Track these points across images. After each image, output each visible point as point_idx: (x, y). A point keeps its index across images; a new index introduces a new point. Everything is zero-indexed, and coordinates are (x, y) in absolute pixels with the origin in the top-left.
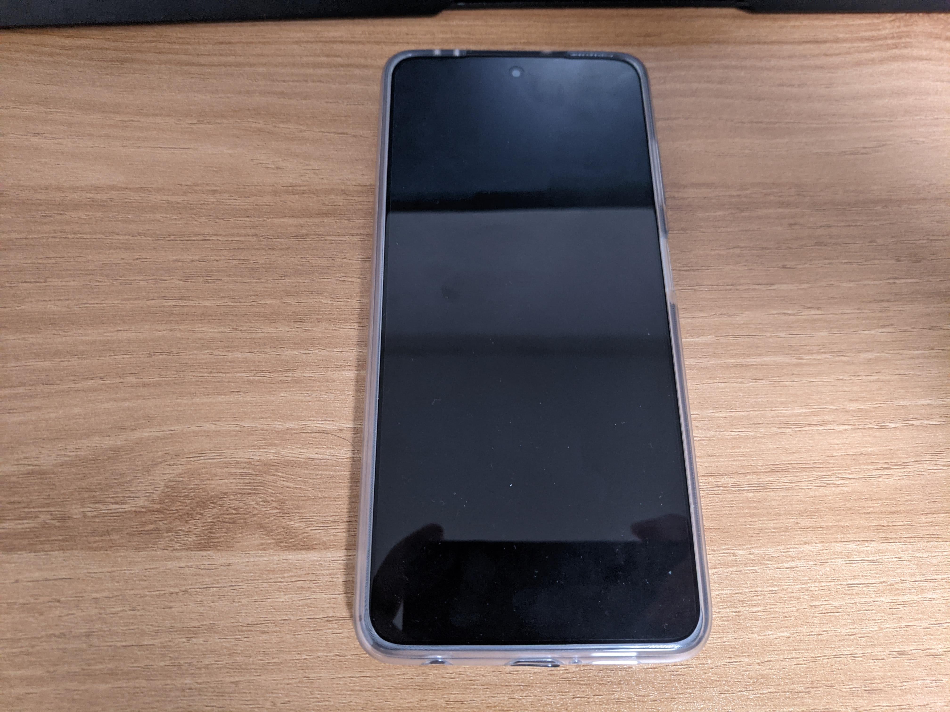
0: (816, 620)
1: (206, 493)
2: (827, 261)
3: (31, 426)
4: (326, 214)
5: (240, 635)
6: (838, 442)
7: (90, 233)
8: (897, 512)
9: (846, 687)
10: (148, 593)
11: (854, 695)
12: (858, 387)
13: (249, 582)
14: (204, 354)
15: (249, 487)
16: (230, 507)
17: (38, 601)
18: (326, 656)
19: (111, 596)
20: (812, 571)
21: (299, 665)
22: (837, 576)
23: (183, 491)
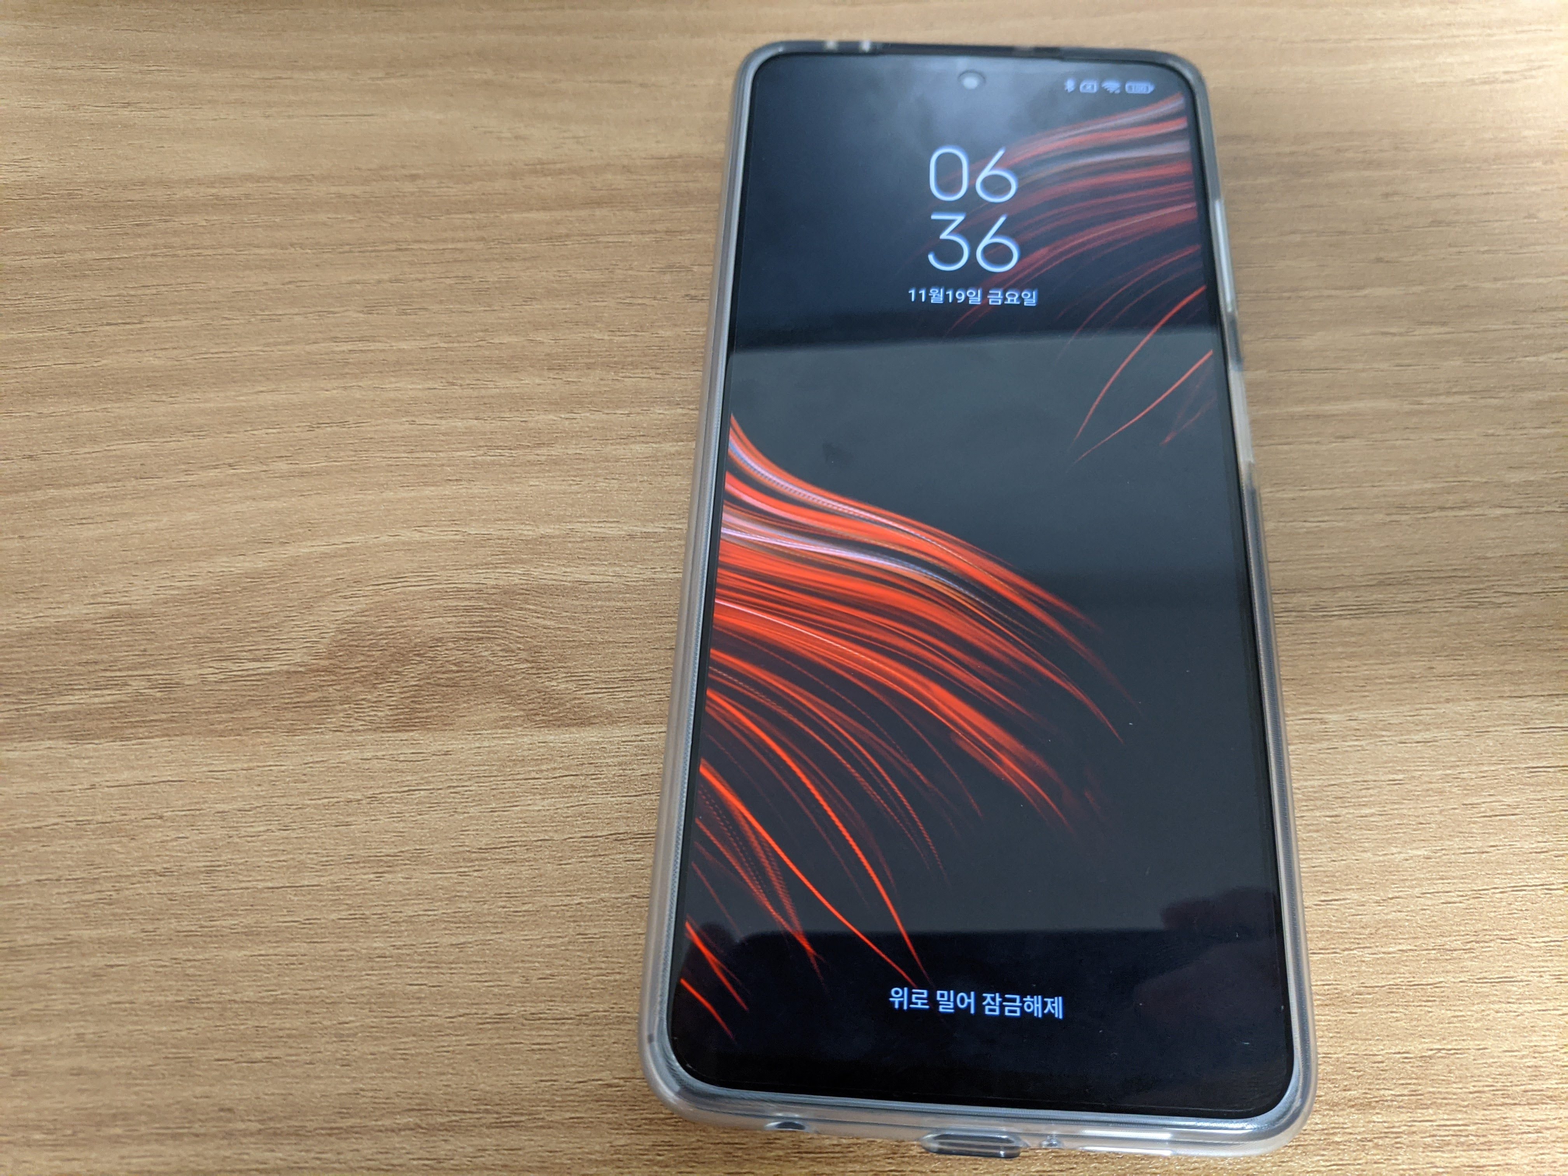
0: (1475, 829)
1: (406, 640)
3: (115, 544)
4: (599, 203)
5: (466, 867)
6: (1493, 536)
7: (213, 247)
9: (1537, 940)
10: (309, 802)
11: (1553, 953)
12: (1522, 446)
13: (482, 779)
14: (401, 424)
15: (480, 629)
16: (447, 661)
17: (127, 818)
18: (617, 898)
19: (247, 807)
20: (1462, 746)
21: (569, 914)
22: (1508, 754)
23: (369, 637)
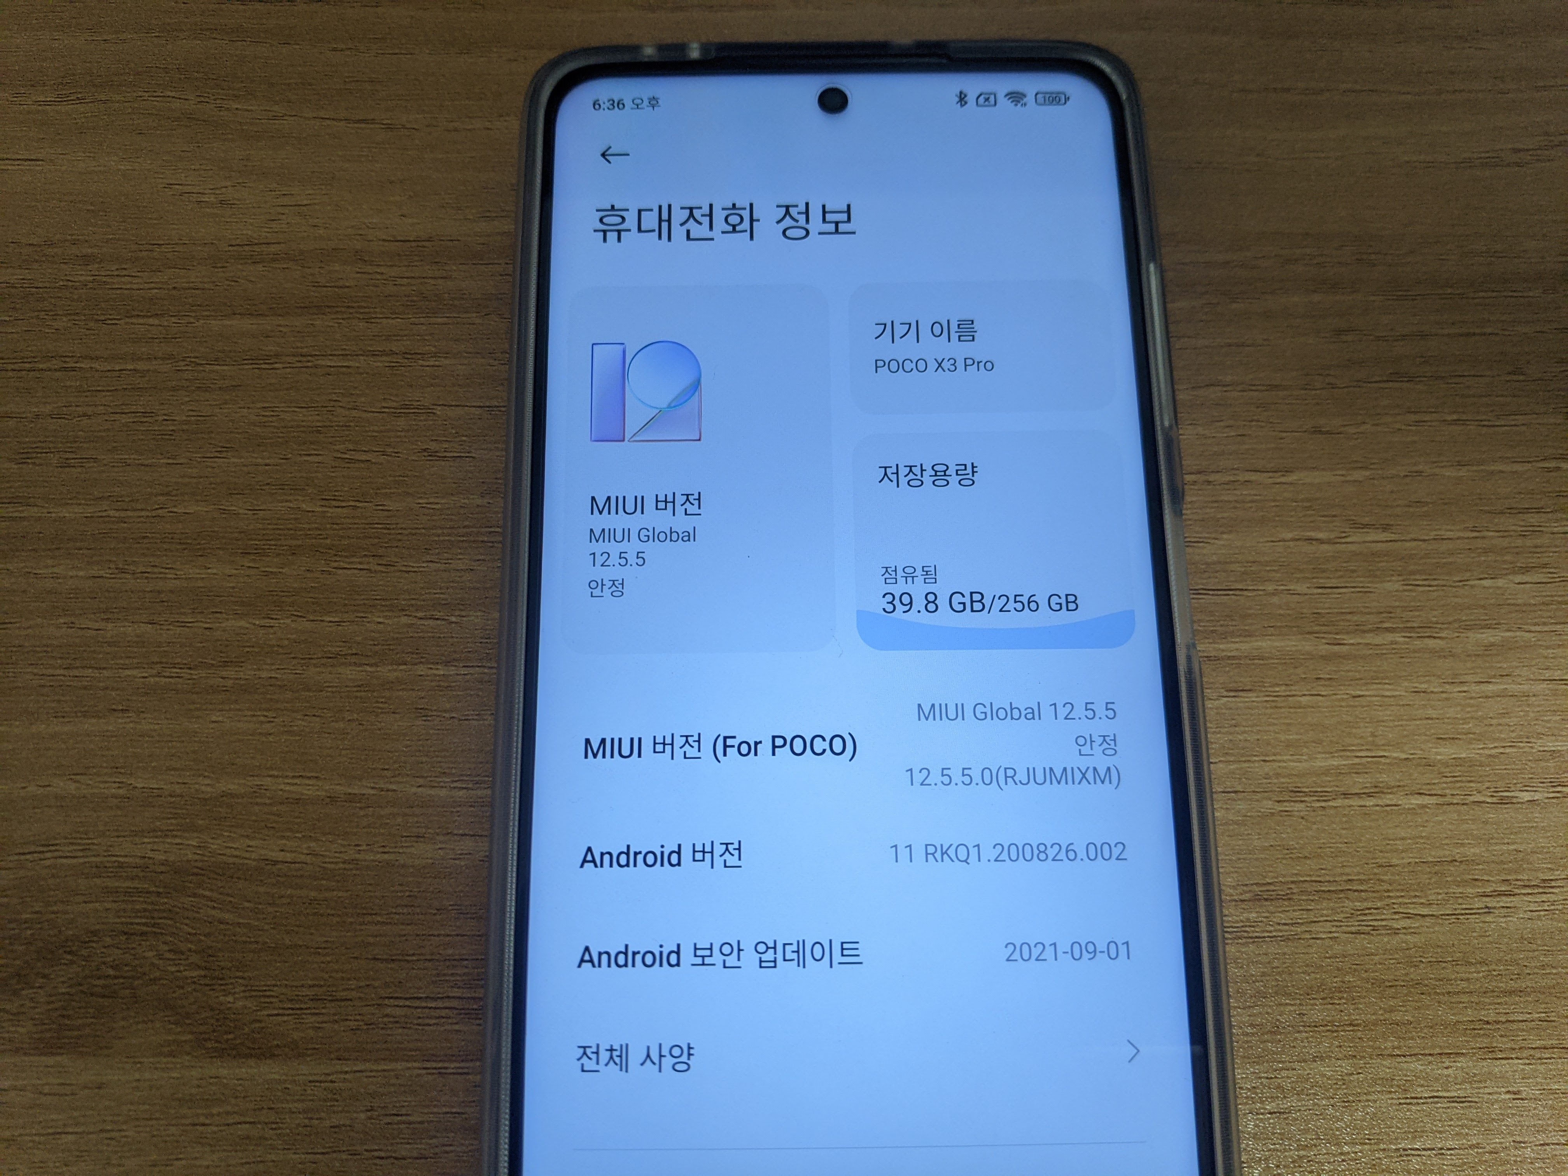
1: (56, 932)
2: (1413, 417)
4: (319, 308)
6: (1403, 835)
8: (1520, 992)
12: (1459, 708)
13: (141, 1123)
14: (57, 627)
22: (1377, 1131)
23: (10, 926)
